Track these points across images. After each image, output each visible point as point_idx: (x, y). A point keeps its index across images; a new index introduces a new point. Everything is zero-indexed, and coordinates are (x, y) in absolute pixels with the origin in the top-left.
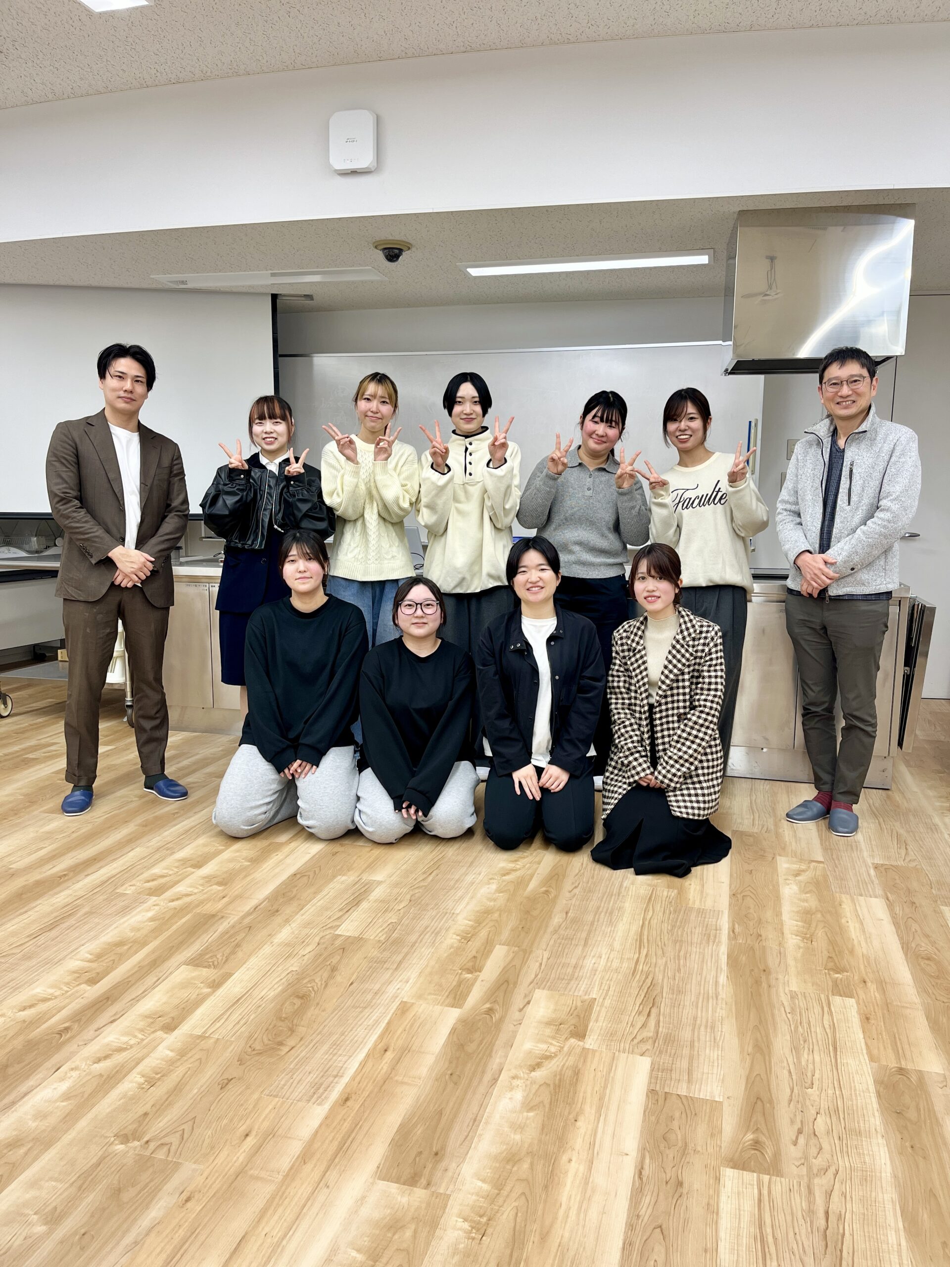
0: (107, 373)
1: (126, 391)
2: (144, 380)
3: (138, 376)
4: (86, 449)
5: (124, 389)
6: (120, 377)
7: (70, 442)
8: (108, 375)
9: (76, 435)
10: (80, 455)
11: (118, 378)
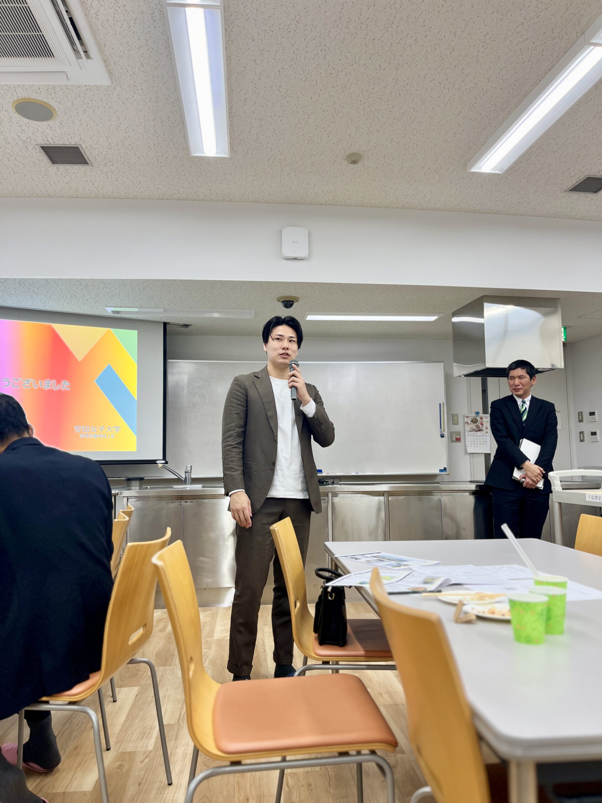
0: (270, 336)
1: (284, 348)
2: (295, 339)
3: (292, 337)
4: (253, 394)
5: (282, 347)
6: (278, 339)
7: (242, 391)
8: (270, 339)
9: (247, 384)
10: (249, 399)
11: (277, 340)
